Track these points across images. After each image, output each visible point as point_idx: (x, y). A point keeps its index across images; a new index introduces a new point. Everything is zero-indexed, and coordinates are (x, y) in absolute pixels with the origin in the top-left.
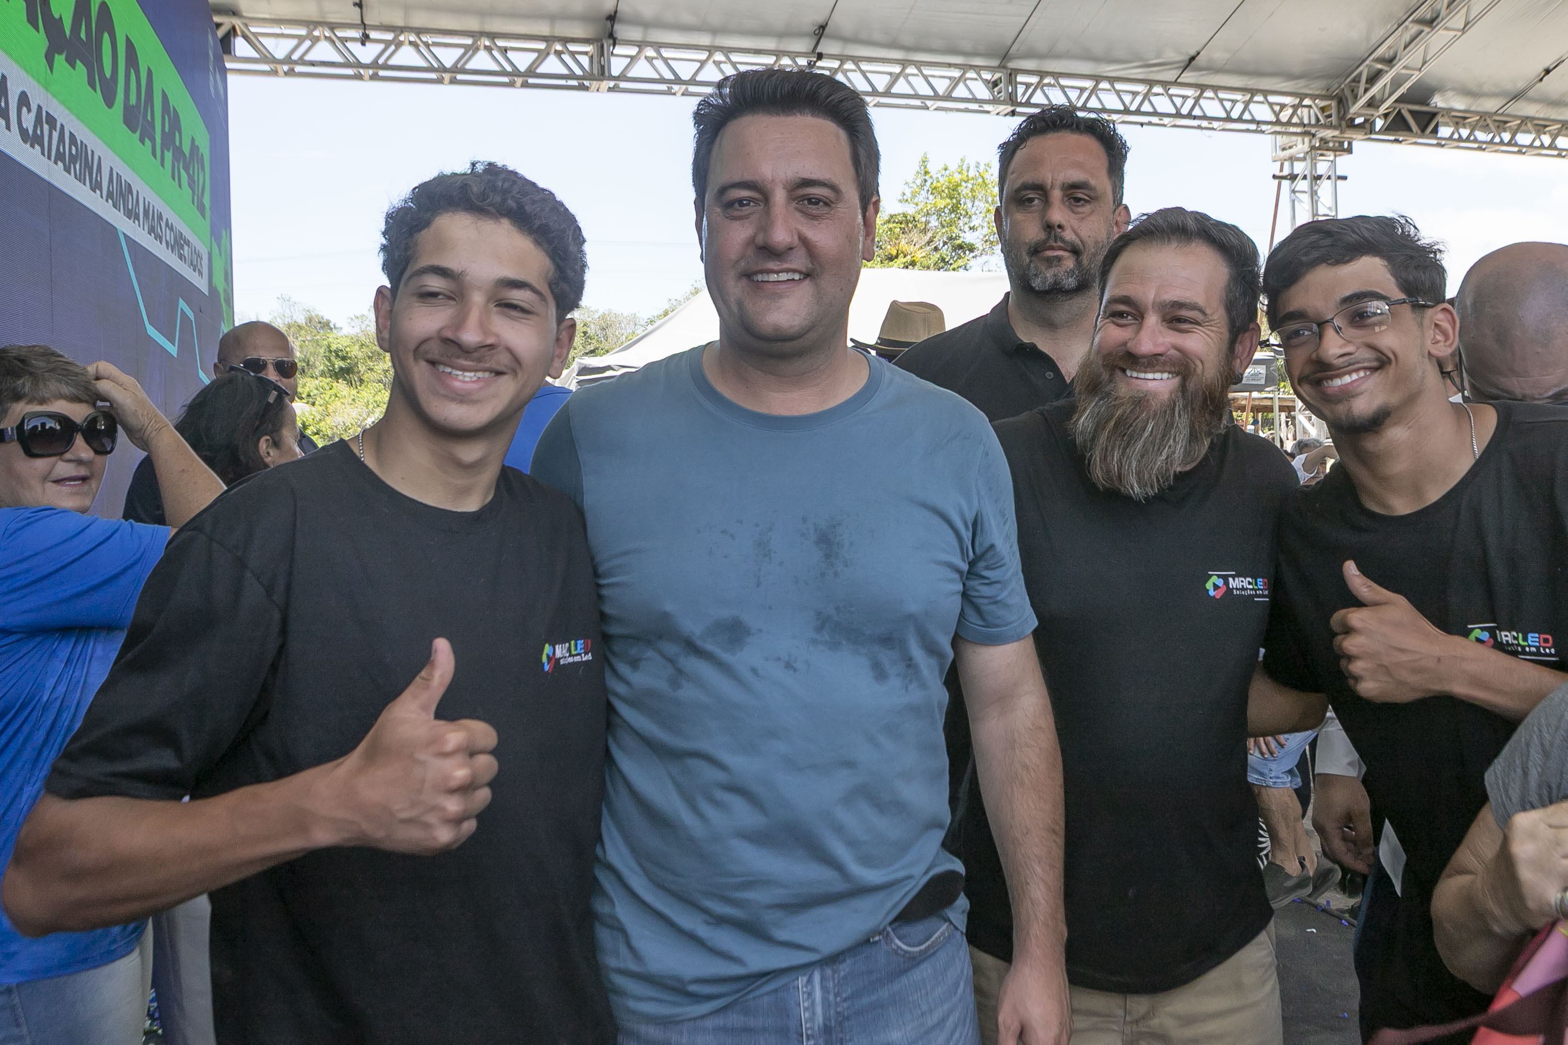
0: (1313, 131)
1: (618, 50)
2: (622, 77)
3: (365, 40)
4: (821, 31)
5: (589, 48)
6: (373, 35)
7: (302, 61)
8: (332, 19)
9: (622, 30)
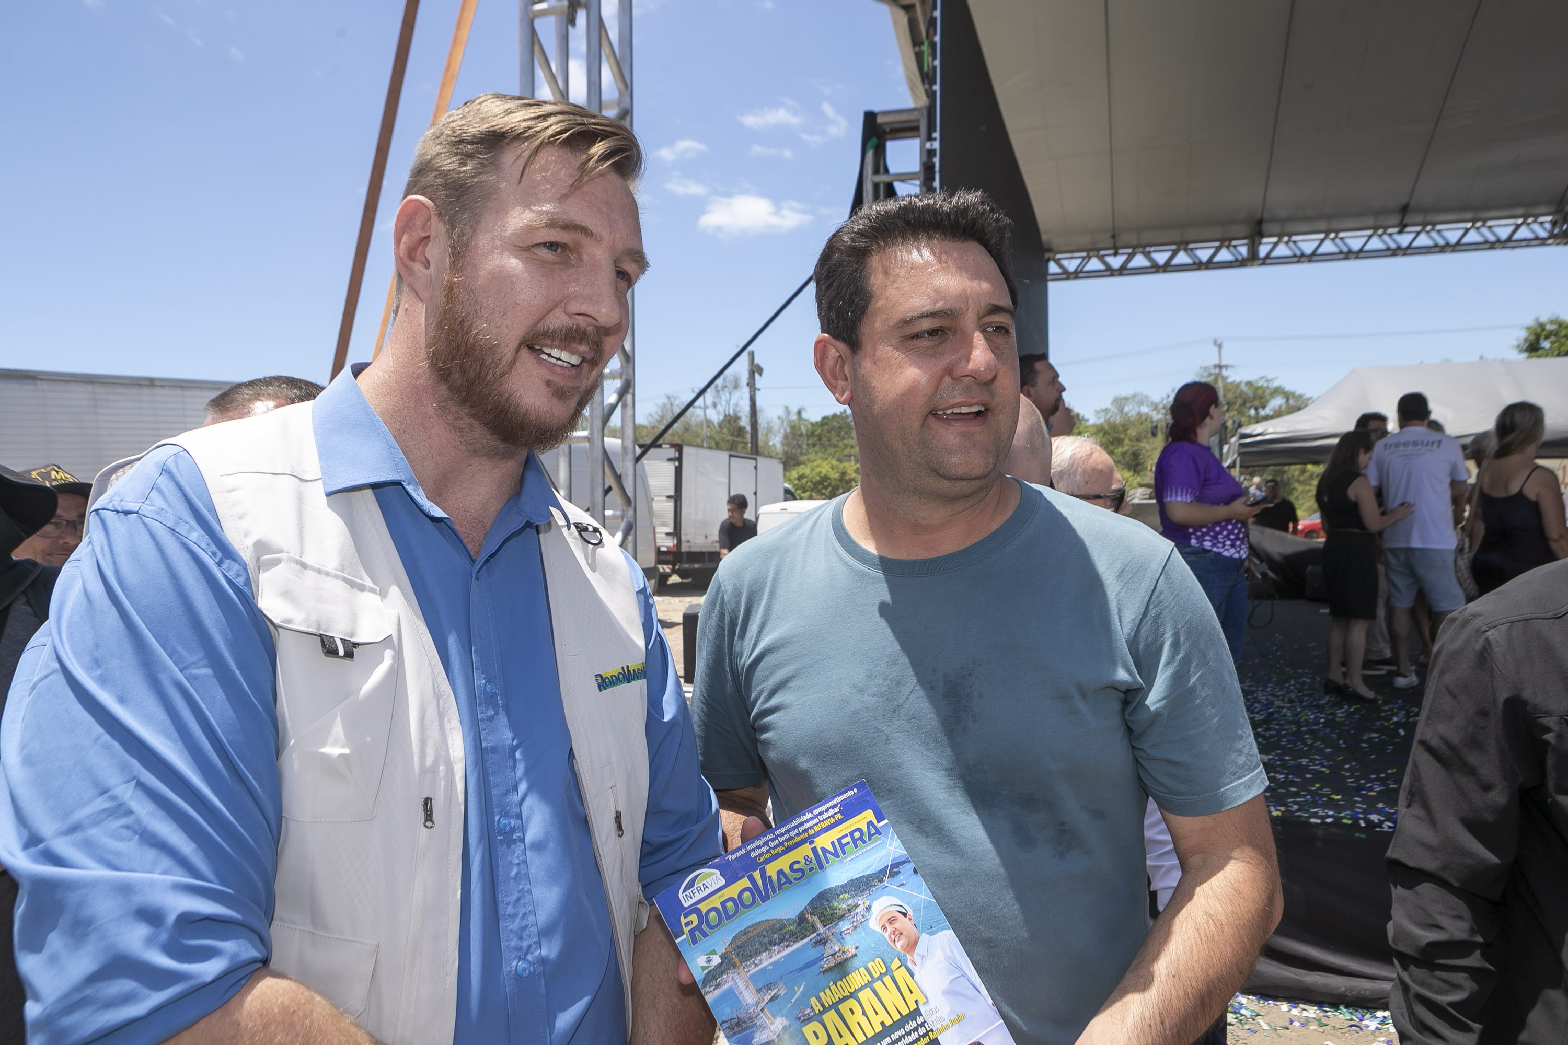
1: (1265, 240)
2: (1268, 256)
3: (1116, 254)
4: (1404, 210)
5: (1245, 241)
6: (1121, 251)
7: (1081, 271)
8: (1098, 246)
9: (1266, 227)
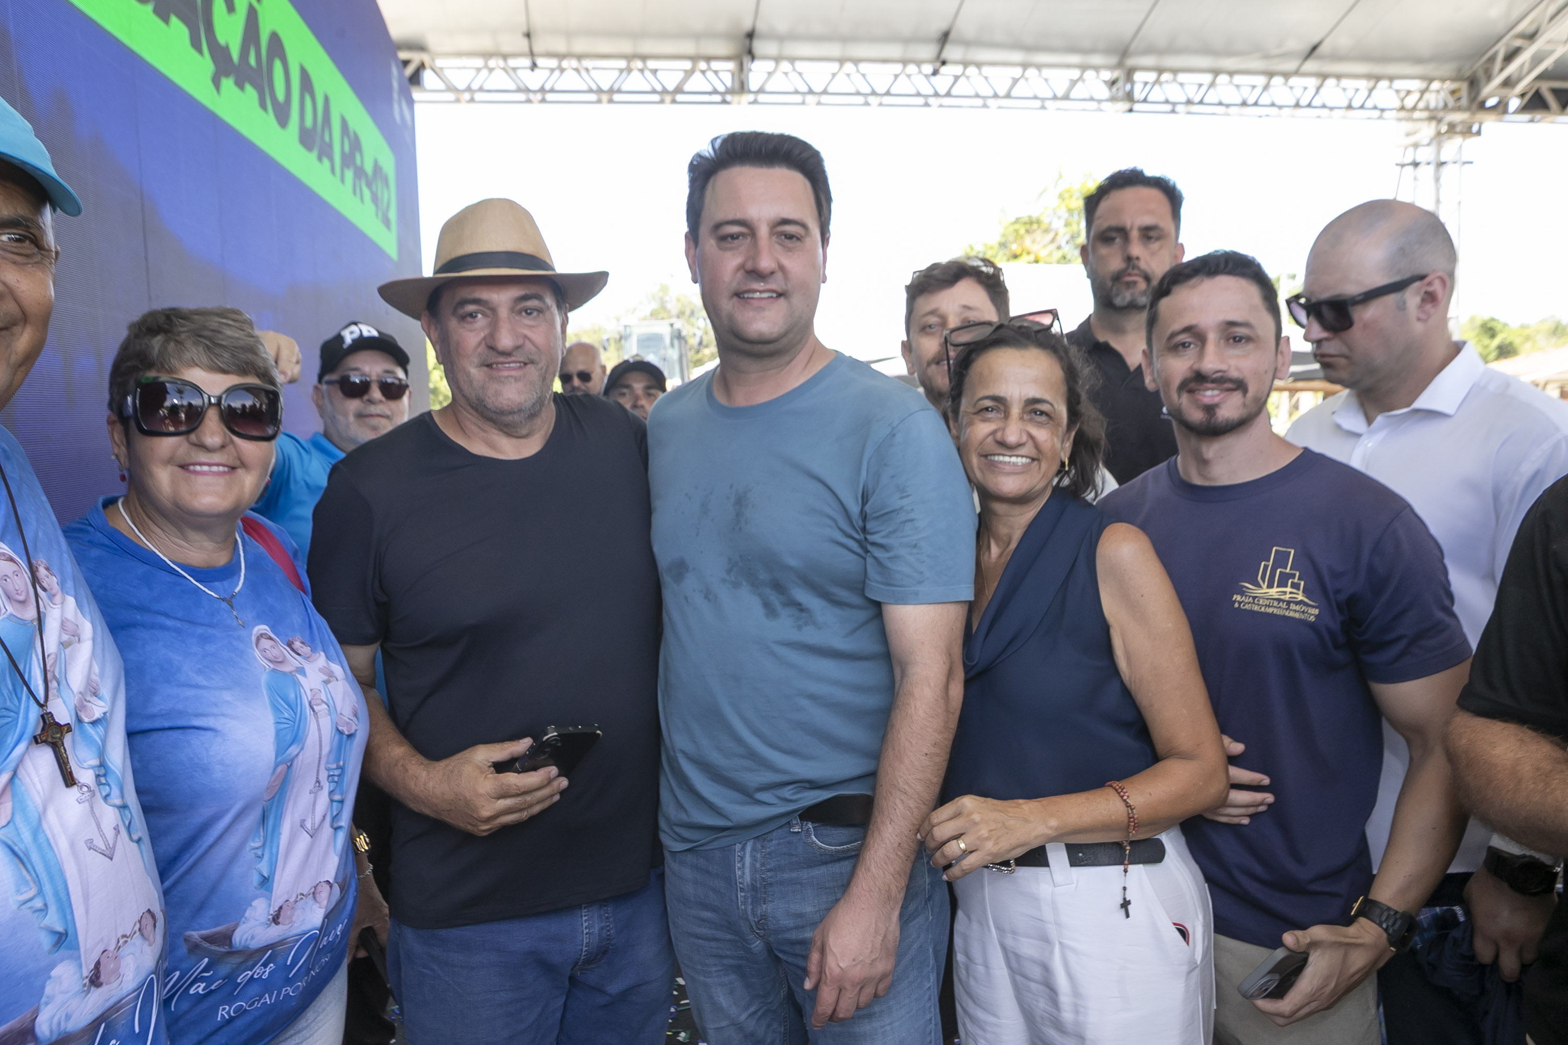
0: (1441, 114)
1: (756, 66)
2: (761, 91)
3: (534, 66)
4: (944, 38)
5: (731, 65)
6: (541, 62)
7: (480, 90)
8: (506, 49)
9: (759, 47)
